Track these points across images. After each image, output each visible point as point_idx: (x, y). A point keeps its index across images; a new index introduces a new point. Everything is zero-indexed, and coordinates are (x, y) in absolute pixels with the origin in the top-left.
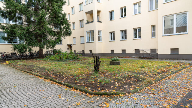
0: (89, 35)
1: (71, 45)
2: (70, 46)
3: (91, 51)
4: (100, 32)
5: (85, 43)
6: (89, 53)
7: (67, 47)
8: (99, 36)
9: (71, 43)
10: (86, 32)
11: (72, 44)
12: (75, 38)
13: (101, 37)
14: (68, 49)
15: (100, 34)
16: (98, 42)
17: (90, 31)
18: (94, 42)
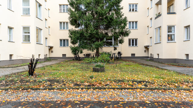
1: (147, 47)
4: (173, 28)
7: (144, 49)
8: (170, 33)
9: (148, 45)
10: (155, 30)
14: (145, 51)
16: (167, 42)
17: (158, 28)
18: (161, 43)
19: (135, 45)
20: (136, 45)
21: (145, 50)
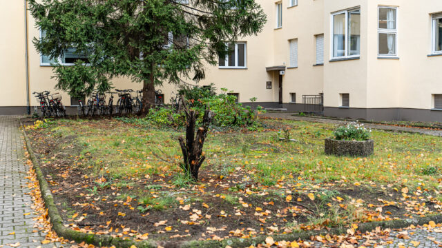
0: (344, 28)
1: (279, 72)
2: (276, 75)
3: (345, 97)
4: (391, 14)
5: (326, 62)
6: (340, 105)
7: (266, 78)
8: (384, 31)
9: (280, 64)
10: (331, 17)
11: (283, 68)
12: (296, 39)
13: (394, 35)
14: (269, 85)
15: (390, 25)
16: (379, 58)
17: (346, 12)
18: (358, 58)
19: (239, 65)
20: (241, 63)
21: (268, 81)
